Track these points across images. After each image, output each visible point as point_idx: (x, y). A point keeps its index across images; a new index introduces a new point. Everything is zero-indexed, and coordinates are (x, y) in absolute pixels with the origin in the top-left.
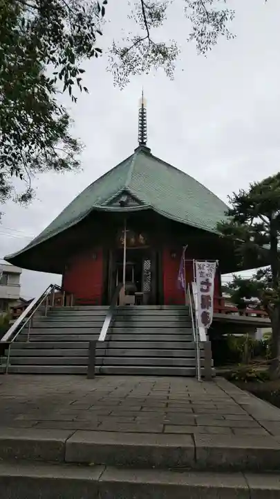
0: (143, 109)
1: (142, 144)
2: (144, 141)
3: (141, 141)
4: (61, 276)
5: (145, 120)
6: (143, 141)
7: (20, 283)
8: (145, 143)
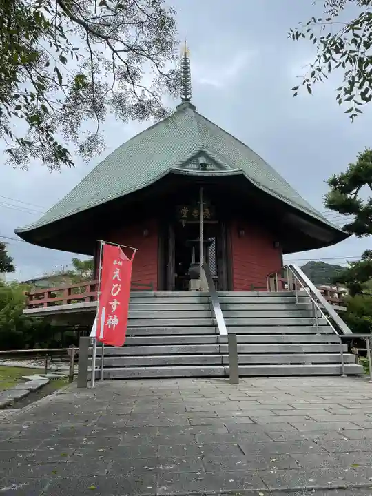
0: (186, 59)
1: (186, 100)
2: (188, 97)
3: (184, 97)
5: (189, 76)
8: (189, 100)
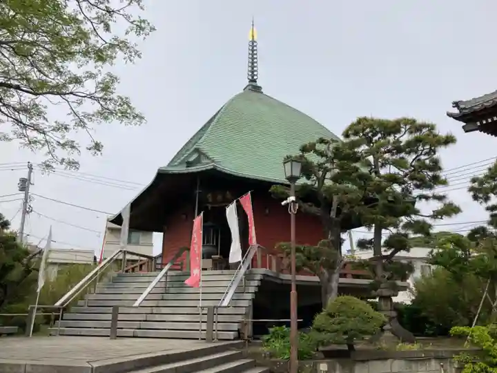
0: (253, 41)
1: (252, 81)
3: (251, 78)
4: (162, 234)
6: (253, 77)
7: (153, 242)
8: (255, 81)
